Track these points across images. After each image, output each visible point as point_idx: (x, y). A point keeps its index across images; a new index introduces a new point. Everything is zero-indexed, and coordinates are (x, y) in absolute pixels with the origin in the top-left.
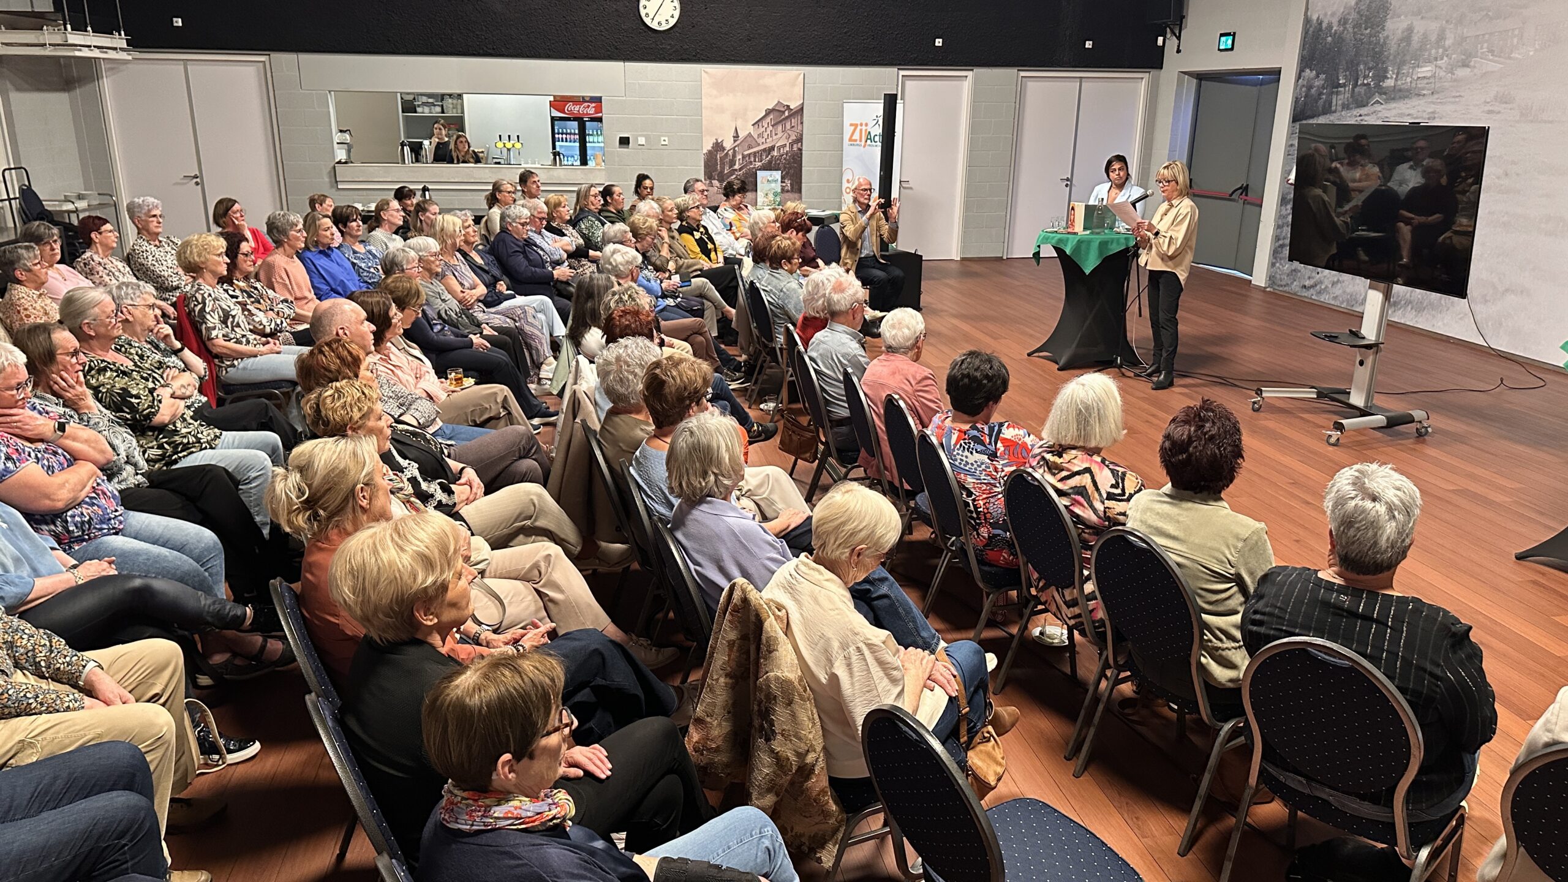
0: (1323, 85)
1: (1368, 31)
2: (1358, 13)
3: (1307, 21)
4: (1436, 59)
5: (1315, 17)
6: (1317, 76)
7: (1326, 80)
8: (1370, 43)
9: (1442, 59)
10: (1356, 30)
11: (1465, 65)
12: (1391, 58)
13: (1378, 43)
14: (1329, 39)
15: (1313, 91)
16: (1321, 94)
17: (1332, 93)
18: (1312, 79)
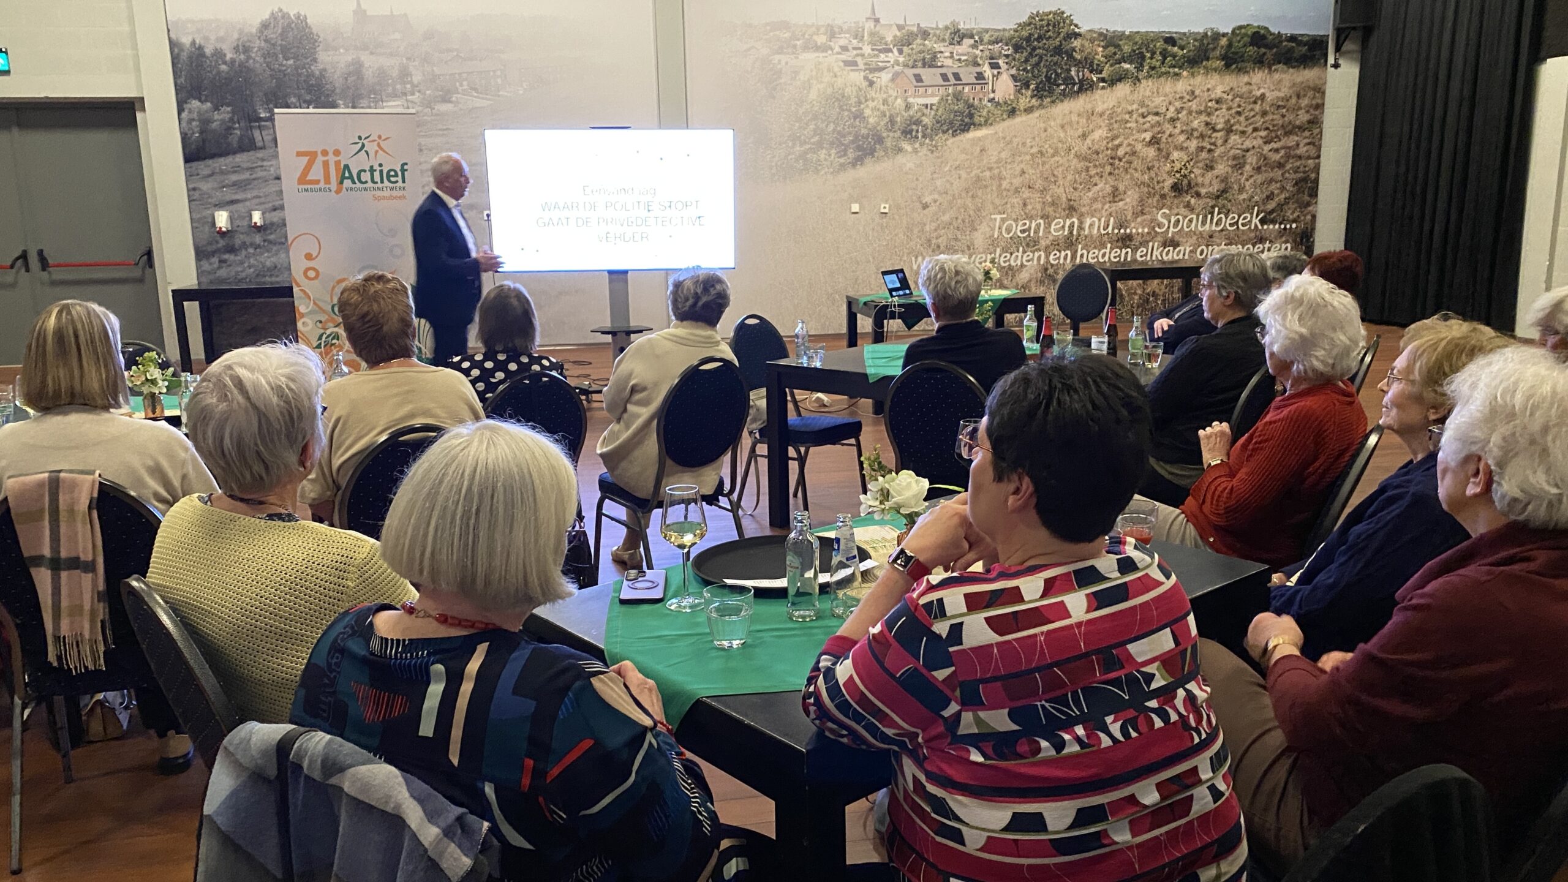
0: (231, 120)
1: (291, 62)
2: (266, 41)
3: (173, 44)
4: (405, 94)
5: (186, 40)
6: (216, 108)
7: (233, 112)
8: (300, 75)
9: (413, 94)
10: (268, 60)
11: (445, 100)
12: (338, 91)
13: (311, 75)
14: (224, 67)
15: (214, 125)
16: (229, 129)
17: (251, 128)
18: (206, 111)
